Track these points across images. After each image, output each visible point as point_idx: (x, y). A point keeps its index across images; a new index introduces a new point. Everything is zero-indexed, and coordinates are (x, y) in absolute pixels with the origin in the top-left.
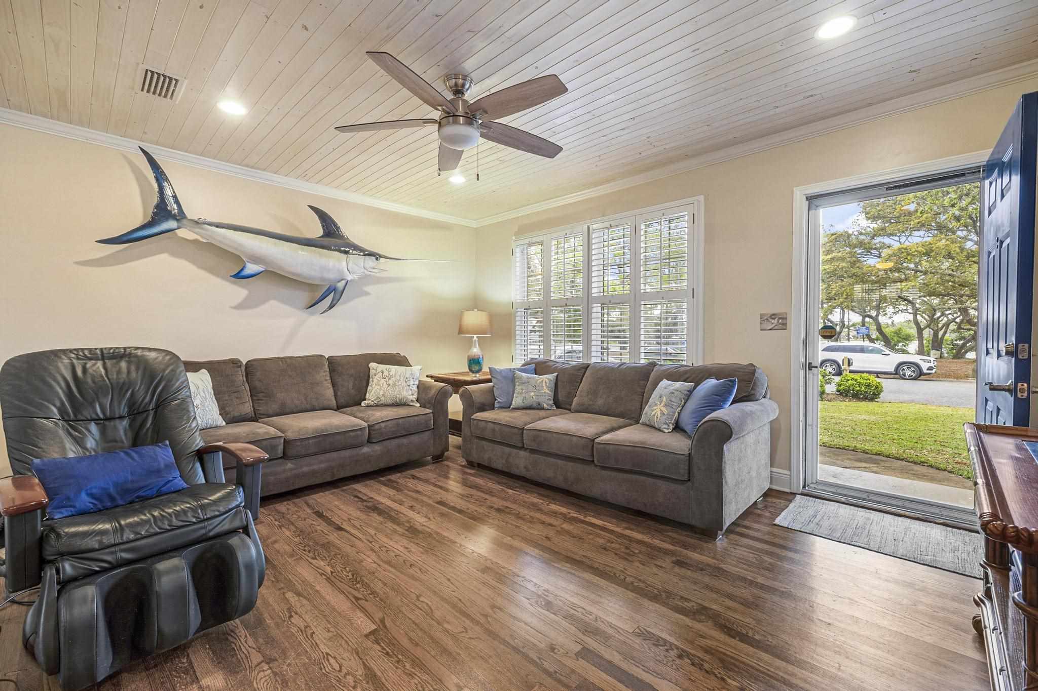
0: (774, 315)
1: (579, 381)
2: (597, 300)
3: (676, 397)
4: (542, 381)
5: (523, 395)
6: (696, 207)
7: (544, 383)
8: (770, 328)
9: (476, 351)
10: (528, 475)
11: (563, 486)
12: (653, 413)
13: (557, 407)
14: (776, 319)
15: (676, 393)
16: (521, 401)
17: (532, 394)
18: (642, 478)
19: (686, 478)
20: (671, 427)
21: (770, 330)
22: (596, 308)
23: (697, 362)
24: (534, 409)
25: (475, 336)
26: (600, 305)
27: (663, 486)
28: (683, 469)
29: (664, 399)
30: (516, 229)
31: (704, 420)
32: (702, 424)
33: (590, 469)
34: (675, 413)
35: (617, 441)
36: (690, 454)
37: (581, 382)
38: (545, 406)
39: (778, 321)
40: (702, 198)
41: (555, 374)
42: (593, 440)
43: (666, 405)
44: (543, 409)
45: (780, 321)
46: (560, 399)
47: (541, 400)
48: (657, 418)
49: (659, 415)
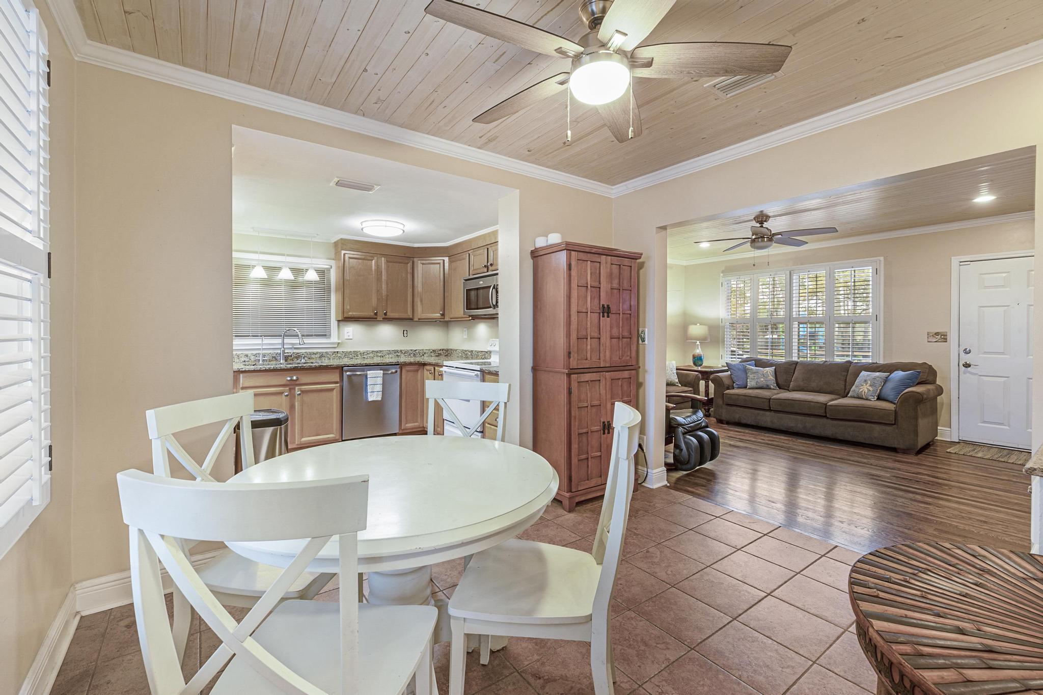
0: (938, 333)
1: (793, 372)
2: (796, 319)
3: (878, 381)
4: (767, 372)
5: (756, 380)
6: (878, 264)
7: (769, 373)
8: (935, 341)
9: (698, 351)
10: (774, 426)
11: (804, 431)
12: (861, 390)
13: (780, 388)
14: (939, 336)
15: (878, 379)
16: (755, 384)
17: (762, 379)
18: (863, 424)
19: (893, 422)
20: (876, 398)
21: (936, 342)
22: (795, 325)
23: (879, 361)
24: (764, 389)
25: (698, 342)
26: (797, 323)
27: (877, 428)
28: (892, 418)
29: (869, 382)
30: (724, 269)
31: (904, 392)
32: (904, 394)
33: (824, 420)
34: (877, 390)
35: (844, 404)
36: (896, 410)
37: (794, 373)
38: (772, 387)
39: (941, 337)
40: (882, 258)
41: (774, 367)
42: (826, 404)
43: (870, 386)
44: (770, 389)
45: (942, 337)
46: (780, 383)
47: (769, 383)
48: (865, 393)
49: (866, 391)
